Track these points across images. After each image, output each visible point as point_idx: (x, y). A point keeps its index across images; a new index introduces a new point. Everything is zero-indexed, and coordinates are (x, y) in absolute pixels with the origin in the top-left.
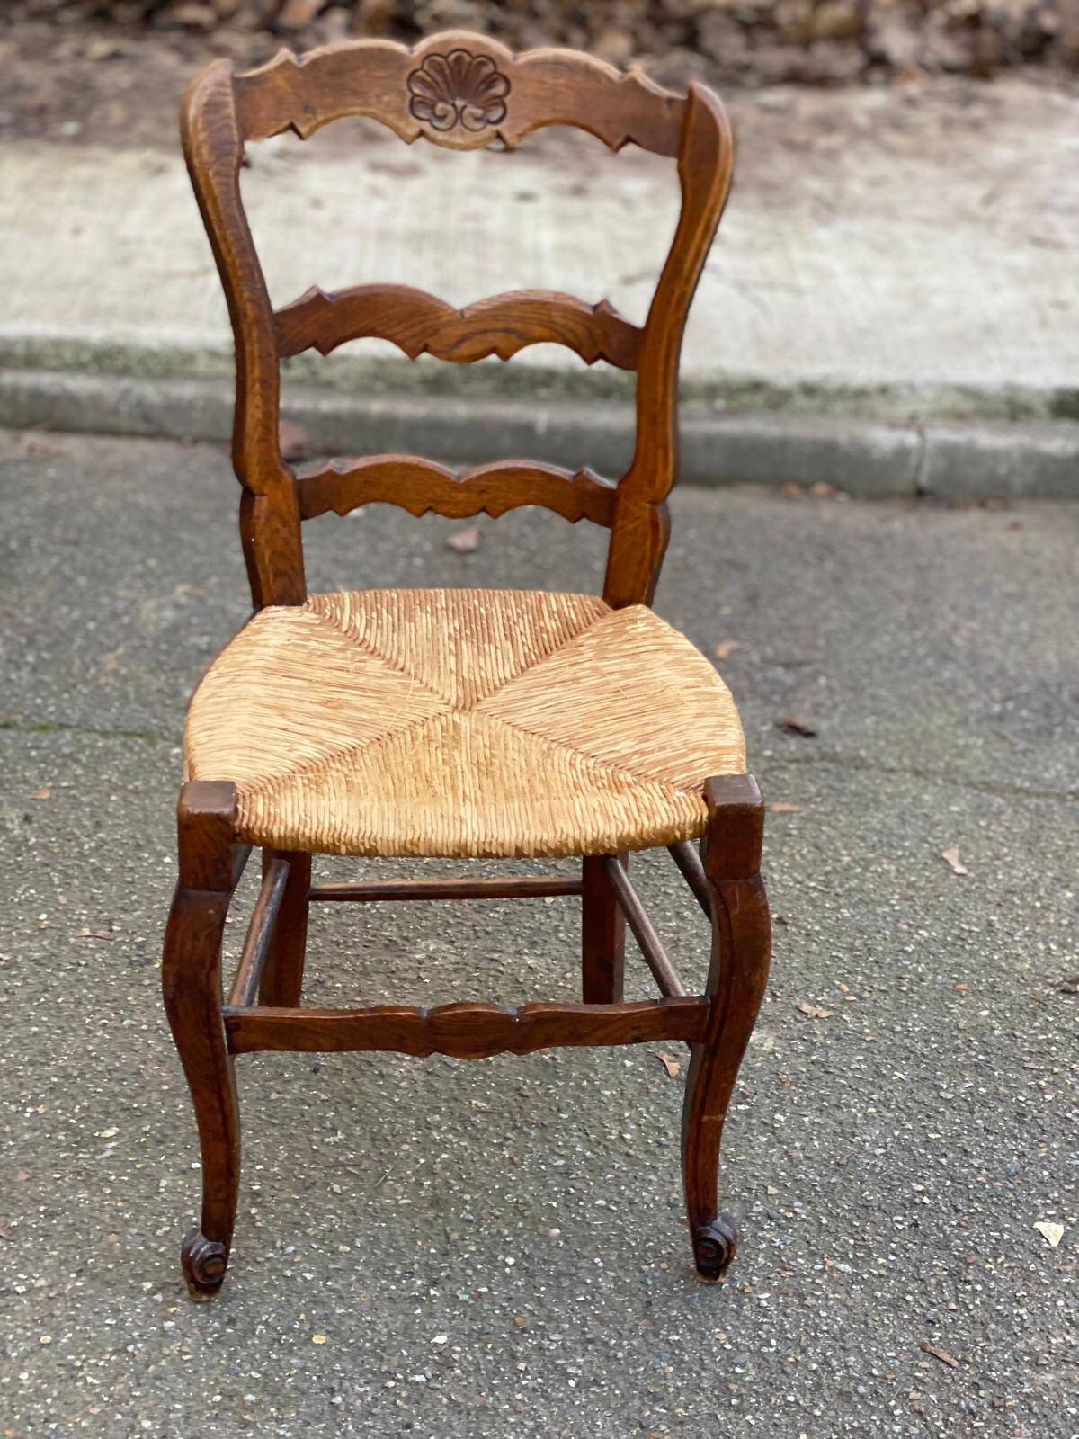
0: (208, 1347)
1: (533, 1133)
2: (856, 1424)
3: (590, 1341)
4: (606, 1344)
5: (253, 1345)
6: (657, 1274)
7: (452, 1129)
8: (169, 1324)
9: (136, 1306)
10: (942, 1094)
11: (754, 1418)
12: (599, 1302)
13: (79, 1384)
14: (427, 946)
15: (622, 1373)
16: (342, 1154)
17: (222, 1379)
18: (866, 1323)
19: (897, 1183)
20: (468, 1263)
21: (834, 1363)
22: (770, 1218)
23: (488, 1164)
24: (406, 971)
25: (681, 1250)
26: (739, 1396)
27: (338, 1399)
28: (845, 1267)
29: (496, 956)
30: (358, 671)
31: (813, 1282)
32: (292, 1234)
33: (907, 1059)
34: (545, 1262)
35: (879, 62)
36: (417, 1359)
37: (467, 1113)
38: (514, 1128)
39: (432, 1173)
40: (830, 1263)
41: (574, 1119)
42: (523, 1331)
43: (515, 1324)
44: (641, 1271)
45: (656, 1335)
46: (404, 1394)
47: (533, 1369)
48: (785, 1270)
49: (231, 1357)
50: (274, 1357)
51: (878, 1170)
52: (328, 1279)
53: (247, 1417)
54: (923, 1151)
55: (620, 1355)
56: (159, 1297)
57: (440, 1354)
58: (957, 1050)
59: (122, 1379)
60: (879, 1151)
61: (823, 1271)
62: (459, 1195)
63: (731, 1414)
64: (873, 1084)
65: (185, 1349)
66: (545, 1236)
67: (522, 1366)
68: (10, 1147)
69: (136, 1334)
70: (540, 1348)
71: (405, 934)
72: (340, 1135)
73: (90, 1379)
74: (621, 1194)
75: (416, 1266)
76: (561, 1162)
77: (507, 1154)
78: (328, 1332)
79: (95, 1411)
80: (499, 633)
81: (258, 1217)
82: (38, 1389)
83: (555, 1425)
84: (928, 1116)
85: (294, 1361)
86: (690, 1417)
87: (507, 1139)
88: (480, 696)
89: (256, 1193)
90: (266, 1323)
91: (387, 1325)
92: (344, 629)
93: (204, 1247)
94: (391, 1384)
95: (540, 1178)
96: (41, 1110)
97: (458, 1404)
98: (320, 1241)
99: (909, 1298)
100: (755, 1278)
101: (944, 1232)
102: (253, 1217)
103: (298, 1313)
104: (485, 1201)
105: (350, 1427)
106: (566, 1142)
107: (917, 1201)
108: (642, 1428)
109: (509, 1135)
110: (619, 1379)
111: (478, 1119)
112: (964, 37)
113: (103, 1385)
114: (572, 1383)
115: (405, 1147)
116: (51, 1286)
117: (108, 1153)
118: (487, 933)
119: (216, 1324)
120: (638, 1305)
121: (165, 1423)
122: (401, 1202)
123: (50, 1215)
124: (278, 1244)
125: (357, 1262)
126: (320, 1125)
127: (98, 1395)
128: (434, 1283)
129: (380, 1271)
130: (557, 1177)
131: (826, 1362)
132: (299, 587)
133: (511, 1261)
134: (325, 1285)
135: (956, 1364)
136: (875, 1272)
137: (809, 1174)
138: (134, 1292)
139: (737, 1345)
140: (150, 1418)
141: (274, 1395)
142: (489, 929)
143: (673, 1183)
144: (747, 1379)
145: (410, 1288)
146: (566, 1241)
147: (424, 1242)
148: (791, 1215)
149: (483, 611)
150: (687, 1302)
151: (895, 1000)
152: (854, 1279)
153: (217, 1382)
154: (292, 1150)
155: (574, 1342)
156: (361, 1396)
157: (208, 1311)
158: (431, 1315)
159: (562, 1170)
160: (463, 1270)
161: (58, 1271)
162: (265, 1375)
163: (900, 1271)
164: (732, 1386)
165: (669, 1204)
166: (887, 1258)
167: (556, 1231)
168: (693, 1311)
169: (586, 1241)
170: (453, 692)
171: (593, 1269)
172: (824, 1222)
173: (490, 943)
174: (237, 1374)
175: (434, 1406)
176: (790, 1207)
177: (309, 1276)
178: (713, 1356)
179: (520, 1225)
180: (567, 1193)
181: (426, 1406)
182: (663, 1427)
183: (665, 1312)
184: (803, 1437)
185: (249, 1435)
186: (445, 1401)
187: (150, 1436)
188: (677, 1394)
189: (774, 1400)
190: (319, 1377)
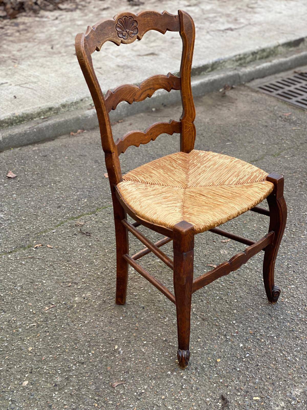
0: (199, 376)
3: (268, 328)
4: (272, 327)
5: (207, 370)
6: (263, 308)
8: (185, 377)
9: (172, 379)
12: (260, 320)
13: (183, 401)
15: (281, 330)
20: (227, 328)
23: (204, 306)
24: (134, 277)
27: (238, 369)
28: (292, 286)
30: (157, 189)
31: (291, 292)
34: (240, 318)
36: (242, 352)
38: (200, 296)
39: (196, 314)
40: (290, 287)
42: (254, 334)
43: (251, 333)
44: (260, 309)
45: (278, 319)
46: (249, 360)
47: (265, 340)
48: (284, 293)
49: (206, 375)
50: (214, 369)
52: (204, 348)
53: (225, 385)
55: (277, 327)
56: (175, 374)
57: (245, 348)
58: (259, 235)
59: (190, 394)
61: (290, 289)
62: (207, 315)
65: (195, 380)
66: (234, 313)
67: (263, 341)
68: (97, 364)
69: (180, 384)
70: (261, 335)
72: (167, 318)
73: (183, 399)
74: (237, 297)
75: (217, 334)
76: (218, 297)
77: (205, 302)
78: (218, 358)
79: (194, 404)
80: (172, 168)
82: (175, 408)
83: (283, 347)
85: (219, 368)
86: (303, 330)
87: (201, 299)
89: (165, 340)
90: (204, 364)
91: (227, 349)
94: (244, 360)
95: (217, 303)
96: (93, 352)
97: (261, 356)
101: (300, 270)
103: (207, 358)
104: (214, 314)
105: (247, 373)
106: (214, 293)
107: (289, 267)
108: (298, 338)
110: (282, 332)
113: (188, 398)
114: (275, 338)
116: (149, 386)
117: (122, 352)
119: (194, 371)
120: (267, 316)
121: (211, 397)
123: (127, 372)
125: (205, 341)
126: (160, 319)
127: (190, 401)
128: (226, 335)
129: (212, 340)
133: (234, 322)
136: (299, 284)
138: (168, 376)
140: (207, 398)
141: (225, 377)
144: (303, 317)
145: (222, 339)
146: (239, 312)
147: (212, 329)
150: (275, 310)
152: (297, 287)
153: (210, 382)
154: (161, 327)
155: (266, 330)
156: (241, 366)
157: (189, 370)
158: (233, 342)
159: (220, 299)
160: (227, 330)
161: (146, 382)
162: (217, 374)
163: (302, 281)
164: (303, 320)
166: (297, 280)
167: (235, 311)
168: (278, 310)
169: (242, 309)
170: (180, 185)
171: (251, 314)
174: (212, 378)
177: (199, 350)
178: (292, 316)
179: (227, 314)
180: (227, 302)
181: (256, 359)
182: (301, 335)
183: (274, 314)
185: (230, 388)
186: (258, 356)
187: (212, 401)
188: (296, 328)
190: (228, 368)
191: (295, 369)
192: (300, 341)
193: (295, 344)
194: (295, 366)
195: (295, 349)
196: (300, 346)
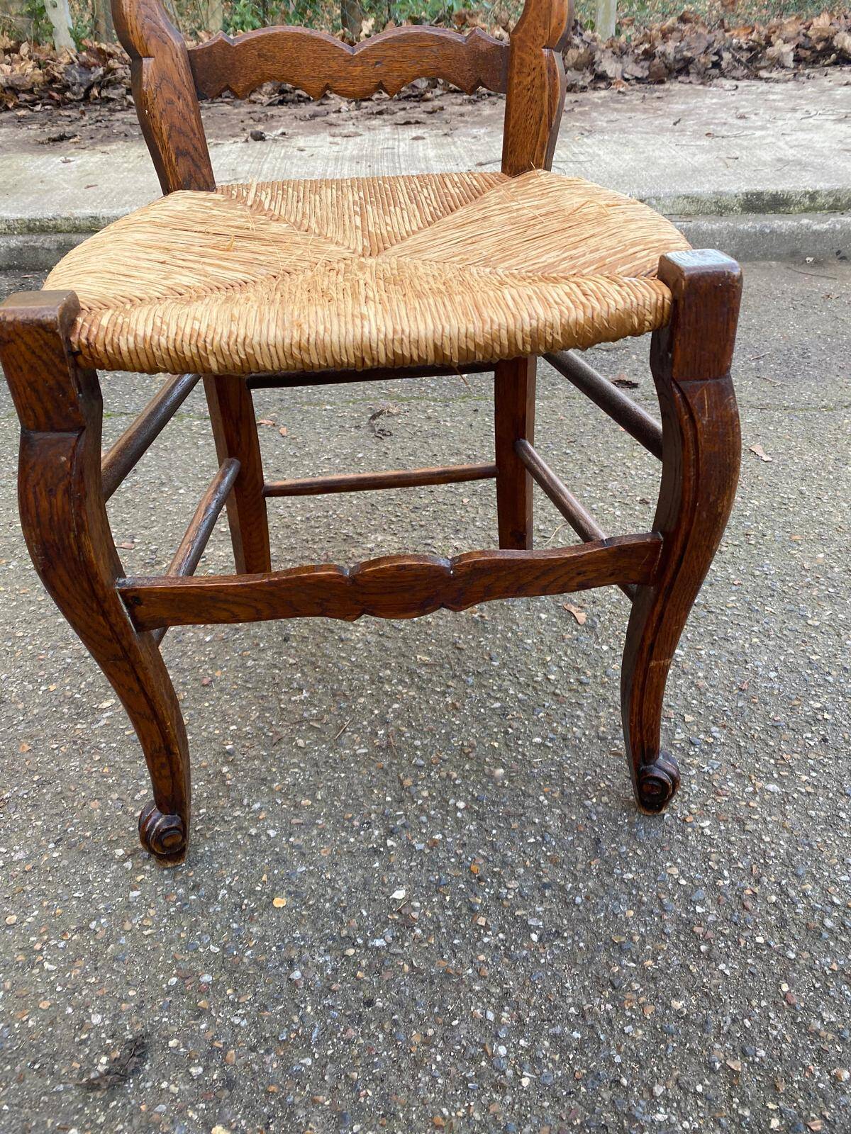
0: (172, 918)
1: (471, 680)
2: (835, 967)
3: (546, 886)
4: (562, 888)
5: (216, 913)
6: (600, 809)
7: (401, 681)
8: (135, 894)
9: (105, 876)
10: (810, 622)
11: (728, 967)
12: (549, 843)
13: (35, 971)
14: (376, 538)
15: (583, 921)
16: (307, 710)
17: (180, 957)
18: (810, 845)
19: (796, 703)
20: (422, 810)
21: (793, 893)
22: (692, 744)
23: (434, 710)
24: (360, 557)
25: (617, 782)
26: (707, 941)
27: (296, 975)
28: (772, 787)
29: (429, 541)
31: (748, 805)
32: (258, 790)
33: (772, 596)
34: (493, 803)
35: (601, 77)
36: (377, 920)
37: (414, 667)
38: (454, 676)
39: (385, 723)
40: (759, 784)
41: (504, 665)
42: (480, 879)
43: (471, 872)
44: (585, 807)
45: (610, 874)
46: (364, 963)
47: (494, 925)
48: (719, 795)
49: (192, 929)
50: (235, 926)
51: (776, 692)
52: (290, 835)
53: (201, 1003)
54: (809, 672)
55: (578, 900)
56: (128, 865)
57: (399, 912)
58: (809, 586)
59: (80, 963)
60: (773, 675)
61: (755, 793)
62: (410, 741)
63: (703, 964)
64: (750, 618)
65: (147, 922)
66: (491, 776)
67: (482, 921)
68: (20, 722)
69: (102, 906)
70: (498, 898)
71: (359, 531)
72: (305, 694)
73: (47, 965)
74: (554, 731)
75: (373, 816)
76: (497, 705)
77: (449, 700)
78: (289, 893)
79: (45, 1005)
81: (229, 776)
83: (522, 991)
85: (254, 930)
86: (660, 970)
87: (449, 687)
89: (229, 753)
90: (230, 888)
91: (346, 881)
92: (249, 203)
93: (160, 821)
94: (351, 952)
95: (479, 719)
96: (52, 688)
97: (419, 972)
98: (285, 795)
99: (843, 815)
100: (693, 806)
102: (223, 775)
103: (261, 872)
104: (433, 746)
105: (309, 1009)
106: (500, 686)
107: (820, 717)
108: (614, 988)
109: (450, 683)
110: (581, 928)
111: (423, 671)
112: (646, 64)
113: (60, 970)
114: (534, 937)
115: (362, 700)
116: (28, 859)
117: (102, 723)
118: (422, 526)
119: (181, 891)
120: (586, 842)
121: (116, 1017)
122: (359, 752)
123: (42, 784)
124: (245, 802)
125: (318, 816)
126: (288, 686)
127: (52, 984)
128: (391, 833)
129: (341, 823)
130: (496, 718)
131: (783, 892)
132: (205, 171)
133: (461, 805)
134: (287, 841)
136: (803, 790)
137: (718, 700)
138: (106, 861)
139: (691, 880)
140: (102, 1010)
141: (232, 973)
142: (423, 523)
143: (598, 718)
144: (710, 918)
145: (368, 839)
146: (511, 781)
147: (381, 789)
148: (711, 740)
150: (634, 836)
151: (749, 552)
152: (785, 799)
153: (176, 961)
154: (264, 709)
155: (531, 888)
156: (321, 968)
157: (174, 876)
158: (389, 868)
159: (499, 712)
160: (417, 817)
161: (38, 842)
162: (223, 948)
163: (825, 787)
164: (697, 929)
165: (599, 737)
166: (809, 775)
167: (500, 771)
168: (641, 845)
169: (529, 779)
170: (360, 244)
171: (539, 809)
172: (742, 744)
173: (424, 533)
174: (196, 950)
175: (396, 976)
176: (707, 732)
177: (272, 833)
178: (671, 894)
179: (467, 767)
180: (506, 733)
181: (387, 976)
182: (636, 986)
183: (614, 849)
184: (785, 987)
185: (203, 1027)
186: (407, 968)
187: (98, 1034)
188: (643, 943)
189: (743, 942)
190: (279, 947)
191: (477, 1116)
192: (609, 1007)
193: (578, 1006)
194: (492, 1101)
195: (558, 1030)
196: (592, 1027)
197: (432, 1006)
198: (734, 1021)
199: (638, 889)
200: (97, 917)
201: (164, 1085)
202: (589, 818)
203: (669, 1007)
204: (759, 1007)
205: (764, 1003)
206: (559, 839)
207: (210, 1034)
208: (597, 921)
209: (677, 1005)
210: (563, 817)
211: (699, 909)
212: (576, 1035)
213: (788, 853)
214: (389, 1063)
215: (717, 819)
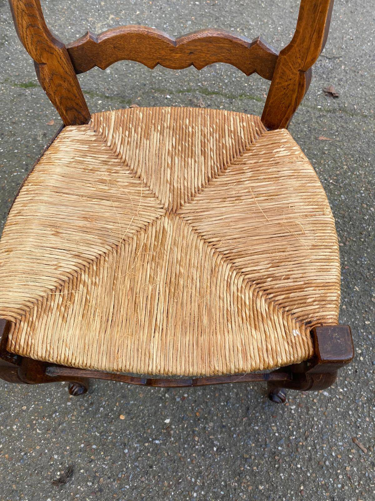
0: (82, 417)
2: (323, 482)
3: (224, 426)
4: (230, 429)
5: (98, 418)
6: (253, 392)
8: (69, 404)
9: (58, 393)
11: (284, 475)
12: (229, 406)
13: (34, 433)
15: (234, 445)
17: (85, 435)
18: (332, 425)
21: (318, 447)
26: (279, 463)
27: (126, 451)
28: (326, 393)
30: (112, 183)
31: (313, 401)
33: (360, 279)
36: (158, 431)
40: (321, 392)
43: (196, 416)
44: (247, 390)
45: (249, 425)
46: (151, 450)
47: (201, 441)
48: (302, 394)
49: (90, 423)
50: (105, 425)
53: (92, 457)
54: (362, 331)
55: (235, 435)
56: (67, 389)
57: (166, 429)
59: (50, 431)
61: (317, 396)
63: (275, 472)
65: (74, 418)
67: (197, 438)
69: (57, 408)
70: (204, 429)
73: (38, 431)
78: (126, 413)
79: (38, 447)
80: (198, 150)
82: (19, 434)
83: (206, 471)
84: (366, 311)
85: (112, 428)
86: (258, 472)
88: (183, 203)
90: (104, 406)
91: (148, 411)
92: (109, 144)
94: (147, 444)
97: (170, 457)
99: (350, 413)
100: (290, 397)
101: (367, 376)
103: (116, 401)
105: (130, 465)
107: (358, 358)
108: (240, 477)
110: (233, 449)
113: (43, 433)
114: (215, 449)
119: (86, 405)
120: (244, 408)
121: (63, 457)
127: (40, 439)
128: (168, 390)
131: (314, 446)
134: (127, 387)
135: (366, 451)
136: (338, 397)
138: (58, 385)
139: (280, 434)
140: (57, 454)
141: (103, 446)
144: (283, 453)
145: (158, 392)
149: (190, 129)
150: (263, 409)
152: (329, 400)
153: (83, 437)
155: (218, 427)
156: (135, 449)
157: (84, 398)
158: (165, 408)
162: (101, 434)
163: (348, 397)
164: (277, 457)
166: (343, 389)
168: (265, 413)
170: (166, 199)
171: (228, 388)
174: (91, 433)
175: (162, 457)
178: (270, 439)
181: (158, 457)
182: (248, 477)
183: (254, 414)
184: (302, 488)
185: (92, 466)
186: (166, 454)
187: (56, 463)
188: (255, 459)
189: (292, 465)
190: (120, 437)
192: (236, 484)
193: (225, 482)
195: (216, 490)
196: (228, 490)
197: (173, 472)
198: (280, 497)
199: (259, 434)
200: (55, 412)
201: (79, 487)
202: (247, 396)
203: (258, 488)
204: (290, 494)
205: (292, 493)
206: (233, 405)
207: (94, 469)
208: (240, 446)
209: (261, 487)
210: (237, 394)
211: (280, 448)
212: (222, 493)
213: (322, 427)
214: (155, 492)
215: (299, 406)
